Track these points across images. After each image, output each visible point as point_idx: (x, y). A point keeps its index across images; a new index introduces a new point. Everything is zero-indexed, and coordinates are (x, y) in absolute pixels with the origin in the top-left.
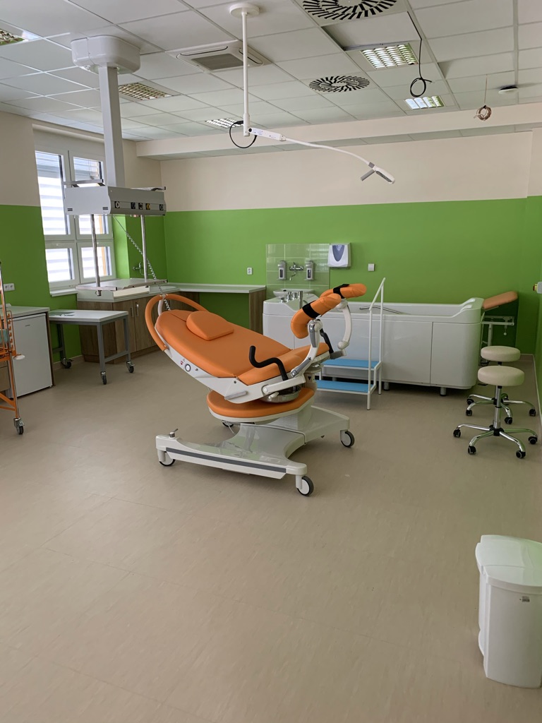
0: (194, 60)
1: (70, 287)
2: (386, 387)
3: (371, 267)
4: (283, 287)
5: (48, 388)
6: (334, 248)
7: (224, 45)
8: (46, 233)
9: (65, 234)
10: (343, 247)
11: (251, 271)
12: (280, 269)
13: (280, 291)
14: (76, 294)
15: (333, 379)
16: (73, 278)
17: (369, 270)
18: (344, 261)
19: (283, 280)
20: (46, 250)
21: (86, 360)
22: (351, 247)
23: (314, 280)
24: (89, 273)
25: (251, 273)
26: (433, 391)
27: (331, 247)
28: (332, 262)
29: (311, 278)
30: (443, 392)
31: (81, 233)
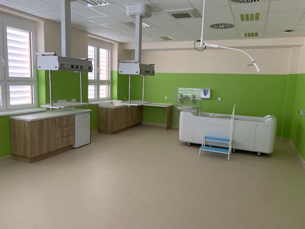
0: (172, 15)
1: (95, 101)
2: (234, 151)
3: (219, 99)
4: (180, 105)
5: (88, 144)
6: (204, 90)
7: (187, 10)
8: (89, 79)
9: (94, 79)
10: (208, 90)
11: (167, 98)
12: (180, 98)
13: (179, 107)
14: (98, 105)
15: (210, 146)
16: (96, 98)
17: (218, 100)
18: (208, 96)
19: (181, 102)
20: (89, 86)
21: (99, 132)
22: (211, 90)
23: (194, 103)
24: (101, 96)
25: (166, 99)
26: (255, 153)
27: (203, 90)
28: (203, 96)
29: (193, 102)
30: (259, 154)
31: (100, 79)
